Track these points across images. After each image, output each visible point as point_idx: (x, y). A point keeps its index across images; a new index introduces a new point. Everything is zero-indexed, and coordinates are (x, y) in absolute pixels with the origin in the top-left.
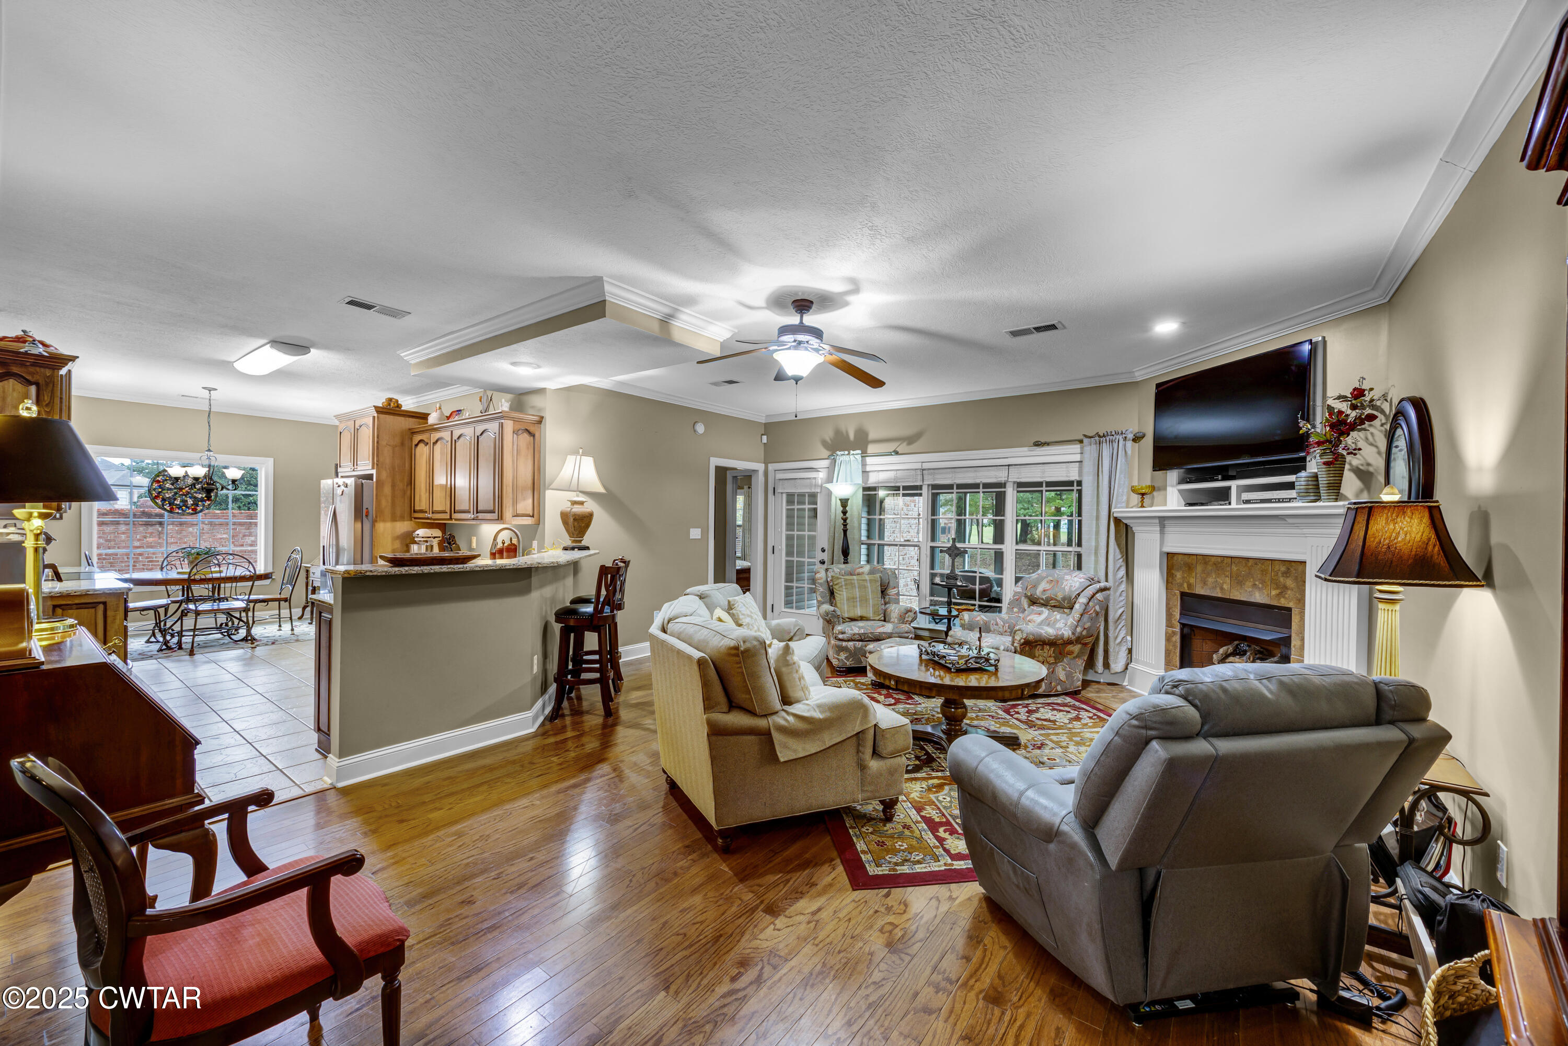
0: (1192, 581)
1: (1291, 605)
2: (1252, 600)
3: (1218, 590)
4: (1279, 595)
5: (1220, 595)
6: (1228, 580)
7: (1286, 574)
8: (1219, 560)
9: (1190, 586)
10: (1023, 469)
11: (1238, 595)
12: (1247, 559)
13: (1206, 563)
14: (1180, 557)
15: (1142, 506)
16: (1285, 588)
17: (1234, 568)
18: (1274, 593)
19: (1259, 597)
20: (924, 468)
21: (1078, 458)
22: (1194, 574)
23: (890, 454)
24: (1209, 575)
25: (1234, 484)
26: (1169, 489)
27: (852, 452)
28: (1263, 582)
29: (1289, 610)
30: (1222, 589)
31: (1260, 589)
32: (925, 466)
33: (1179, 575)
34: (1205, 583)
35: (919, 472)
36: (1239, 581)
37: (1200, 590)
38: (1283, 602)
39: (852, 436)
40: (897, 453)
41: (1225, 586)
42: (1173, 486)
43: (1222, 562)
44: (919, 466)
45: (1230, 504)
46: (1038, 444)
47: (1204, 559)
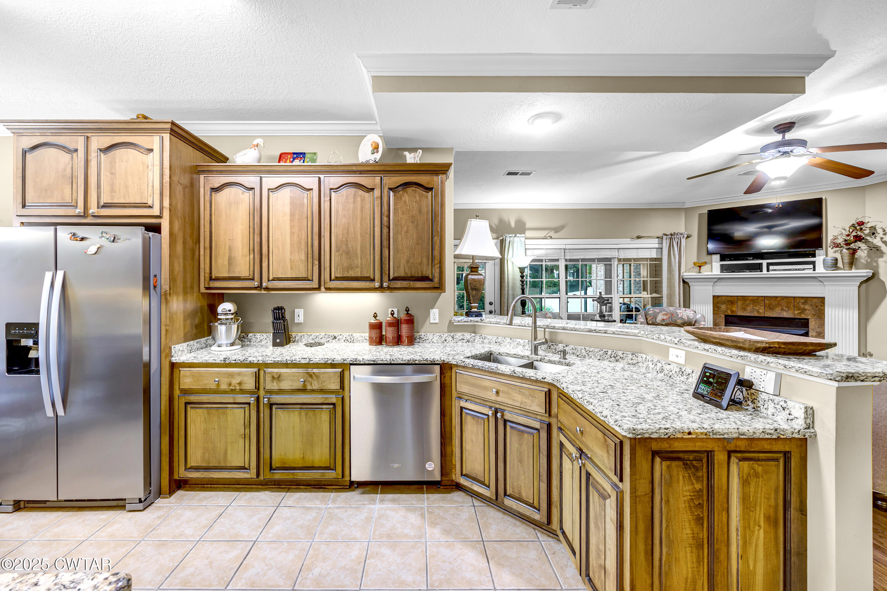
0: (734, 309)
1: (809, 317)
2: (781, 316)
3: (755, 312)
4: (801, 313)
5: (757, 315)
6: (763, 308)
7: (805, 303)
8: (755, 298)
9: (732, 311)
10: (626, 251)
11: (769, 314)
12: (777, 297)
13: (745, 300)
14: (724, 298)
15: (700, 272)
16: (805, 310)
17: (767, 302)
18: (796, 312)
19: (785, 315)
20: (567, 248)
21: (657, 246)
22: (736, 306)
23: (545, 238)
24: (747, 305)
25: (764, 262)
26: (714, 264)
27: (518, 235)
28: (788, 308)
29: (808, 319)
30: (758, 312)
31: (786, 311)
32: (568, 247)
33: (723, 307)
34: (744, 309)
35: (563, 251)
36: (771, 308)
37: (740, 313)
38: (803, 316)
39: (513, 225)
40: (551, 238)
41: (761, 311)
42: (717, 262)
43: (758, 299)
44: (563, 247)
45: (761, 271)
46: (639, 237)
47: (744, 298)
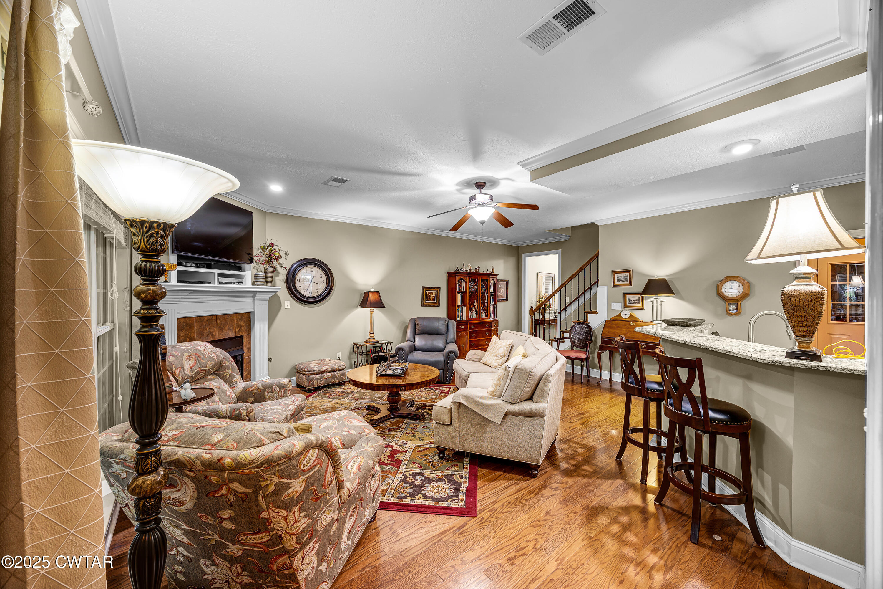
0: (193, 335)
1: (244, 334)
2: (228, 337)
3: (210, 336)
4: (239, 331)
5: (211, 339)
6: (216, 329)
7: (241, 320)
8: (210, 318)
12: (224, 315)
13: (202, 321)
14: (183, 321)
16: (241, 326)
17: (218, 321)
18: (237, 330)
19: (230, 335)
22: (194, 331)
24: (204, 328)
25: (216, 272)
28: (232, 326)
29: (242, 337)
30: (213, 335)
31: (231, 330)
34: (202, 334)
38: (241, 334)
41: (214, 333)
43: (212, 319)
47: (200, 319)
